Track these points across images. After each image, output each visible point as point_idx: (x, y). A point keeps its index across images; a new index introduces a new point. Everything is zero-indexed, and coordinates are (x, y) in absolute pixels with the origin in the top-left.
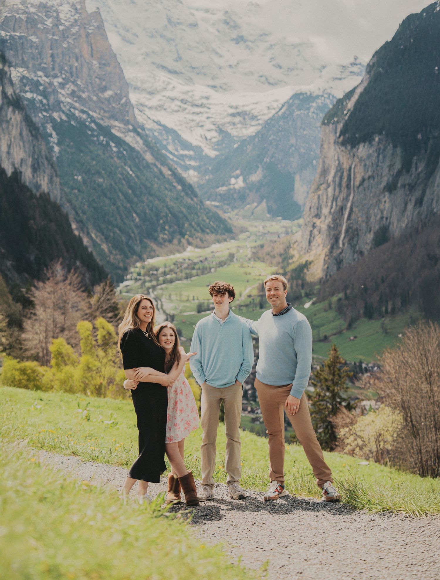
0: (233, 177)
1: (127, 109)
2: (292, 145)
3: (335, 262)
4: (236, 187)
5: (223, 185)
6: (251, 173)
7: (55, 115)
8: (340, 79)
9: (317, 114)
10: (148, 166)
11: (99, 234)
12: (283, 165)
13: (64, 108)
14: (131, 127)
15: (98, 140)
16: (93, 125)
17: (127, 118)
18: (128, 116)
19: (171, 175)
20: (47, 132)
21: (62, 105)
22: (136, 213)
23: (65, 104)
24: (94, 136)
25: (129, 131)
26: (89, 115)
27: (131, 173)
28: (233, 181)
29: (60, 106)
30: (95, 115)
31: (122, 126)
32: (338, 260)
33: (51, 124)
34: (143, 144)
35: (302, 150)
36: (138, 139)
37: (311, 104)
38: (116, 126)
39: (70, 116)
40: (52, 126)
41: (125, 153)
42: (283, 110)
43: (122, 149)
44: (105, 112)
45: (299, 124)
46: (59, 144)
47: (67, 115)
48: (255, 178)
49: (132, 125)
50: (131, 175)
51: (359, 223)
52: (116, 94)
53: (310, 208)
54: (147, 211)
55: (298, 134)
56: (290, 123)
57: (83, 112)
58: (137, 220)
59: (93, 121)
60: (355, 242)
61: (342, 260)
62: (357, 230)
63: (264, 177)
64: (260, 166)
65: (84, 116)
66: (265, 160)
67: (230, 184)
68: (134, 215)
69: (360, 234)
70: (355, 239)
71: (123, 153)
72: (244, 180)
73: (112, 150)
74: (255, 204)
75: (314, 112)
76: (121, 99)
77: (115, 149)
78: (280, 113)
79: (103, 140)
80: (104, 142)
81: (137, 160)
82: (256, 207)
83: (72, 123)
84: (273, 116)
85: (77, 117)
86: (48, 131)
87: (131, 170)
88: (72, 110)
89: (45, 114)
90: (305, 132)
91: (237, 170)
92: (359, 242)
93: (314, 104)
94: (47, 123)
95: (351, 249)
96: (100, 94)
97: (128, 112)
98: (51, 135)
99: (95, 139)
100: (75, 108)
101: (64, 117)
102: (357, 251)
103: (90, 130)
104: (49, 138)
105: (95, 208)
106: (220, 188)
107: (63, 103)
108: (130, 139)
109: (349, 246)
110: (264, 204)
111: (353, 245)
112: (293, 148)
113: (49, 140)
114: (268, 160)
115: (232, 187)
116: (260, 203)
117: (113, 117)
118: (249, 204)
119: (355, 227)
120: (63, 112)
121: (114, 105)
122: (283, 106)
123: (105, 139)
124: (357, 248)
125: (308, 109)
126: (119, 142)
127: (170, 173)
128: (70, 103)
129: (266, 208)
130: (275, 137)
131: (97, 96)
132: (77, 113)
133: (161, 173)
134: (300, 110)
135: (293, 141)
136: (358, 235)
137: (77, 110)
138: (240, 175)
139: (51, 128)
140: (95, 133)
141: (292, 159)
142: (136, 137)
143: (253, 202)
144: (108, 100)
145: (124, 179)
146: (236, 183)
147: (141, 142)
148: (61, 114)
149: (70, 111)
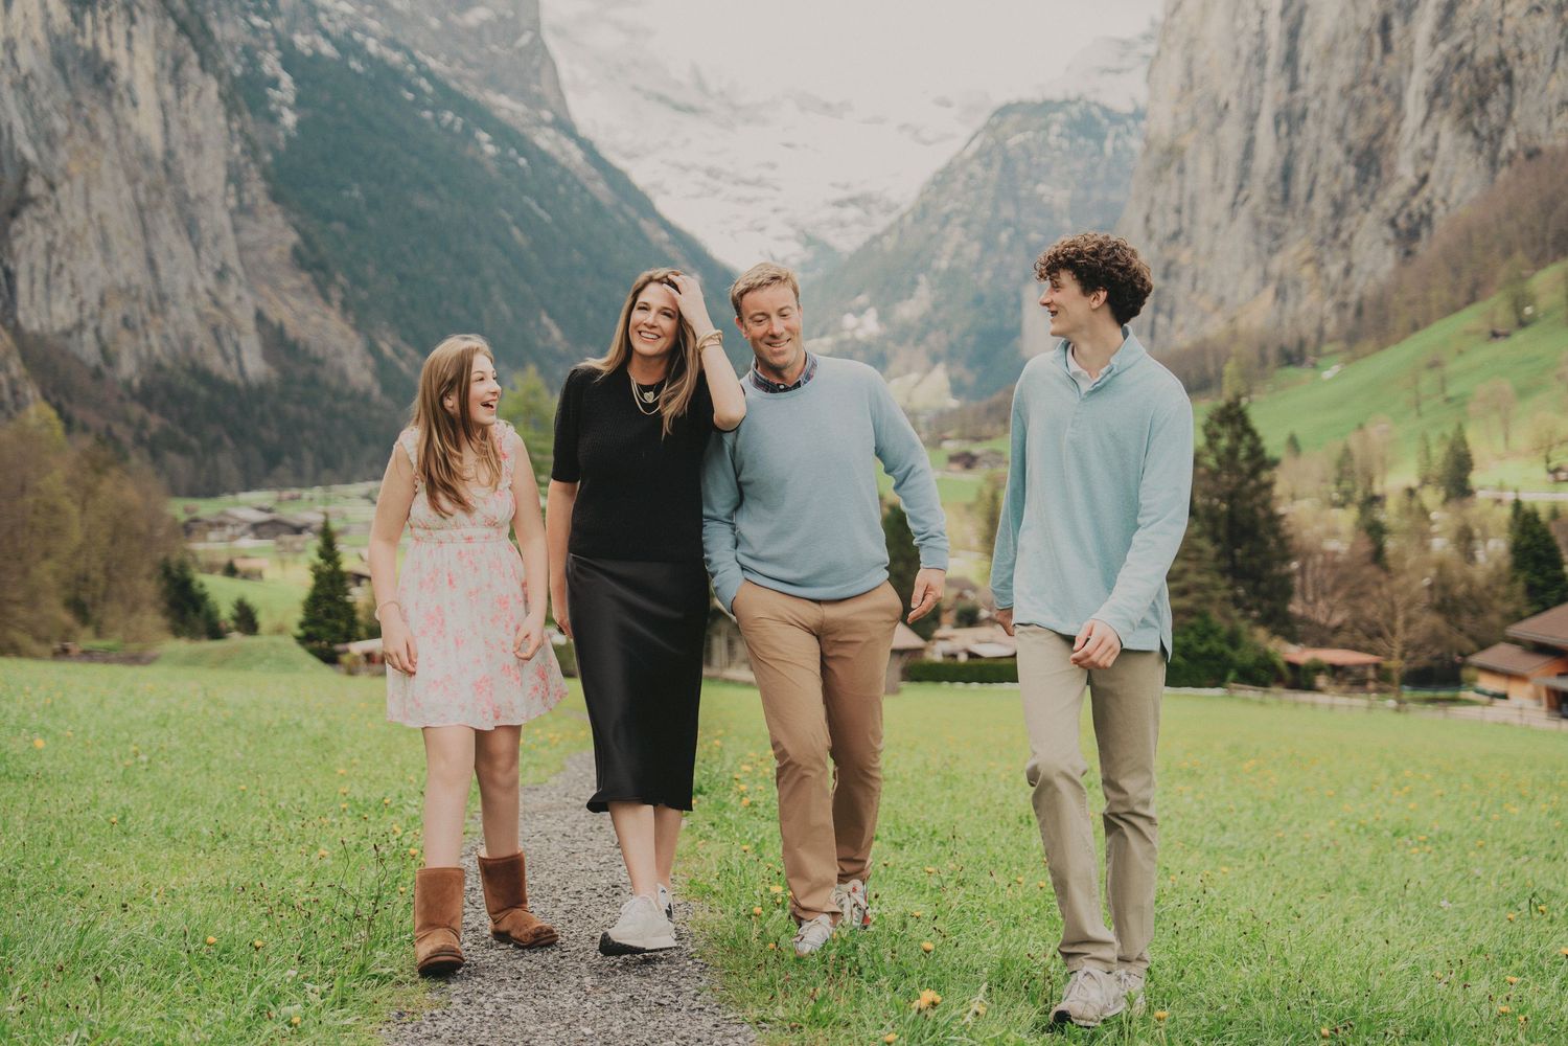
0: (851, 311)
1: (535, 63)
2: (1007, 223)
3: (1388, 233)
4: (860, 335)
5: (822, 334)
6: (900, 299)
7: (301, 41)
8: (1118, 72)
9: (1071, 139)
10: (596, 208)
11: (411, 352)
12: (987, 274)
13: (330, 27)
14: (547, 115)
15: (437, 120)
16: (423, 83)
17: (535, 88)
18: (539, 83)
19: (669, 243)
20: (262, 74)
21: (323, 17)
22: (551, 316)
23: (335, 16)
24: (426, 108)
25: (541, 123)
26: (412, 58)
27: (541, 213)
28: (849, 321)
29: (316, 19)
30: (432, 63)
31: (520, 108)
32: (1402, 222)
33: (278, 54)
34: (586, 159)
35: (1034, 236)
36: (571, 146)
37: (1051, 116)
38: (500, 107)
39: (348, 46)
40: (279, 60)
41: (522, 161)
42: (976, 144)
43: (513, 152)
44: (468, 65)
45: (1021, 167)
46: (300, 103)
47: (336, 44)
48: (909, 310)
49: (551, 110)
50: (540, 219)
51: (1509, 25)
52: (502, 18)
53: (1148, 219)
54: (590, 313)
55: (1023, 193)
56: (997, 167)
57: (394, 45)
58: (556, 334)
59: (429, 75)
60: (1494, 119)
61: (1426, 219)
62: (1501, 60)
63: (936, 307)
64: (922, 278)
65: (396, 57)
66: (936, 264)
67: (842, 330)
68: (545, 319)
69: (1518, 73)
70: (1495, 107)
71: (518, 166)
72: (883, 318)
73: (482, 152)
74: (914, 377)
75: (1060, 135)
76: (517, 35)
77: (490, 149)
78: (968, 153)
79: (452, 123)
80: (458, 127)
81: (562, 189)
82: (919, 382)
83: (354, 64)
84: (951, 163)
85: (370, 56)
86: (267, 69)
87: (541, 206)
88: (358, 36)
89: (257, 21)
90: (1041, 188)
91: (859, 294)
92: (1516, 113)
93: (1060, 116)
94: (266, 49)
95: (1479, 151)
96: (452, 17)
97: (537, 71)
98: (275, 83)
99: (427, 114)
100: (365, 31)
101: (327, 49)
102: (1511, 155)
103: (411, 88)
104: (270, 91)
105: (402, 277)
106: (814, 342)
107: (326, 11)
108: (545, 140)
109: (1469, 139)
110: (940, 376)
111: (1484, 132)
112: (1011, 230)
113: (267, 96)
114: (943, 264)
115: (847, 336)
116: (929, 371)
117: (493, 81)
118: (898, 375)
119: (1486, 51)
120: (326, 35)
121: (494, 48)
122: (973, 138)
123: (459, 121)
124: (1510, 142)
125: (1046, 127)
126: (506, 135)
127: (664, 235)
128: (351, 17)
129: (947, 385)
130: (958, 205)
131: (442, 17)
132: (372, 46)
133: (639, 232)
134: (1022, 131)
135: (1008, 211)
136: (1508, 79)
137: (374, 36)
138: (869, 306)
139: (278, 67)
140: (429, 101)
141: (1008, 258)
142: (564, 140)
143: (908, 369)
144: (477, 32)
145: (516, 224)
146: (860, 326)
147: (577, 155)
148: (320, 40)
149: (351, 37)
